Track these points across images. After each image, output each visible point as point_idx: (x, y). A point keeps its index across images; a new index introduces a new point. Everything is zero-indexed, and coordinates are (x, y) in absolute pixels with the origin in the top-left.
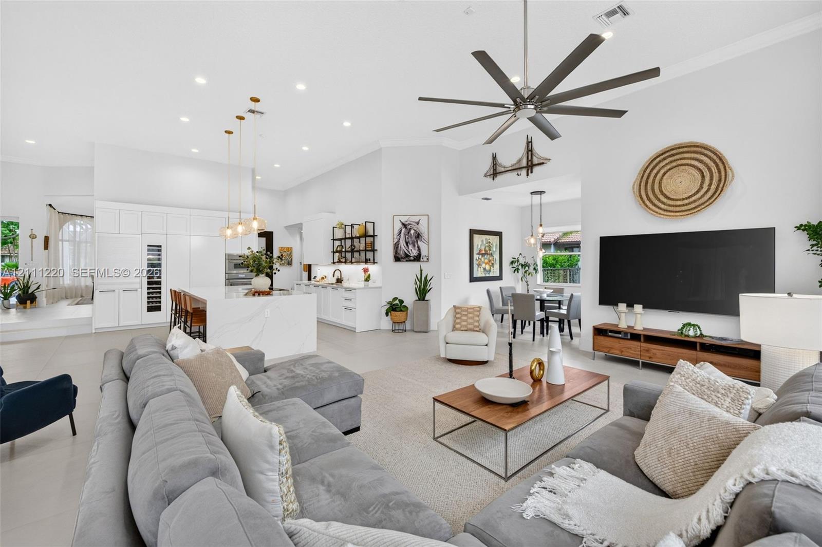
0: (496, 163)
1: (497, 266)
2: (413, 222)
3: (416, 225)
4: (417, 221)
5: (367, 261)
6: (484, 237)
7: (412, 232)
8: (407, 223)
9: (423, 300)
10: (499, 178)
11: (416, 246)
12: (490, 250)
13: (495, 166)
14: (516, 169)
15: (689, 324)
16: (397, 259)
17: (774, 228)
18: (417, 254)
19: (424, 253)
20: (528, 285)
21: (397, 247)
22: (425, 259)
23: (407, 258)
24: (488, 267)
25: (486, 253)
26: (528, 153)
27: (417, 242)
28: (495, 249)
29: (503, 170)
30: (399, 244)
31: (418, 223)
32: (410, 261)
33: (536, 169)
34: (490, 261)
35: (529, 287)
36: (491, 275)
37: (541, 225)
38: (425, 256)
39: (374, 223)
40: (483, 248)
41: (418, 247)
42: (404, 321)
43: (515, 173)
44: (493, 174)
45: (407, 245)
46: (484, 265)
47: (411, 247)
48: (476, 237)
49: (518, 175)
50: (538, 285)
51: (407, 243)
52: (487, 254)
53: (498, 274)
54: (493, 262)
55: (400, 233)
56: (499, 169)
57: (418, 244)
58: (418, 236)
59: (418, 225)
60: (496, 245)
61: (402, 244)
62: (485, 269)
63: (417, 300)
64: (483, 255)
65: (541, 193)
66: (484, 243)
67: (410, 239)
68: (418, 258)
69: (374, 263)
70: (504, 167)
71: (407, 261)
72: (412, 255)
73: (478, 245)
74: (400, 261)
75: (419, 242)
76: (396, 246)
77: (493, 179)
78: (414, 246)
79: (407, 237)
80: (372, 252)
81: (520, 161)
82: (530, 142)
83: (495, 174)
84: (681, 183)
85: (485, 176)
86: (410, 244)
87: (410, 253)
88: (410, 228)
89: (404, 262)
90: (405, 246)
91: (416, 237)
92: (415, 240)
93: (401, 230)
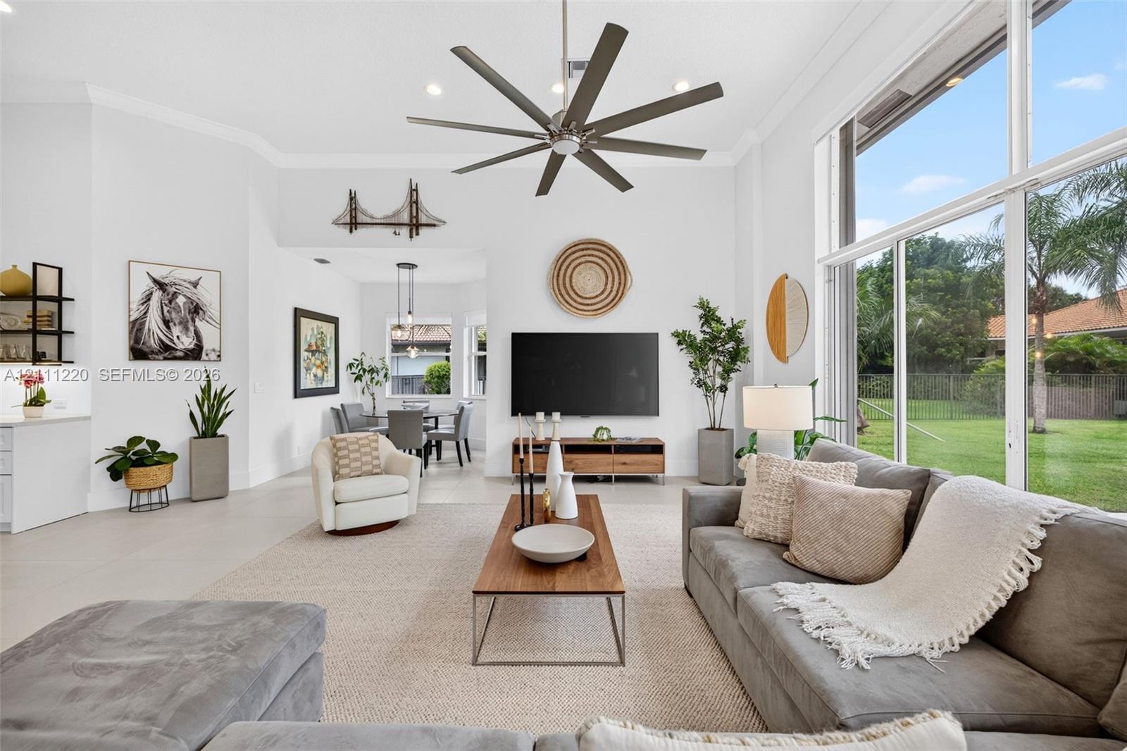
0: (356, 207)
1: (332, 370)
2: (184, 280)
3: (191, 287)
4: (193, 279)
5: (38, 358)
6: (315, 323)
7: (181, 300)
8: (166, 281)
9: (214, 435)
10: (361, 232)
11: (192, 329)
12: (323, 345)
13: (354, 212)
14: (391, 223)
15: (601, 428)
16: (139, 353)
17: (657, 334)
18: (192, 346)
19: (208, 344)
20: (374, 399)
21: (140, 330)
22: (213, 356)
23: (167, 351)
24: (319, 373)
25: (317, 351)
26: (411, 206)
27: (194, 321)
28: (330, 344)
29: (369, 221)
30: (143, 324)
31: (195, 285)
32: (175, 358)
33: (423, 231)
34: (322, 363)
35: (375, 402)
36: (325, 385)
37: (410, 313)
38: (214, 350)
39: (60, 270)
40: (313, 342)
41: (196, 332)
42: (164, 484)
43: (390, 230)
44: (351, 224)
45: (168, 327)
46: (314, 370)
47: (176, 331)
48: (304, 322)
49: (395, 233)
50: (387, 398)
51: (167, 323)
52: (320, 352)
53: (333, 385)
54: (326, 365)
55: (149, 300)
56: (361, 218)
57: (195, 326)
58: (196, 309)
59: (195, 287)
60: (331, 338)
61: (154, 322)
62: (315, 376)
63: (195, 438)
64: (313, 352)
65: (412, 266)
66: (315, 333)
67: (174, 315)
68: (195, 354)
69: (61, 361)
70: (372, 217)
71: (165, 359)
72: (180, 346)
73: (306, 336)
74: (148, 359)
75: (198, 323)
76: (137, 328)
77: (351, 231)
78: (186, 329)
79: (166, 309)
80: (55, 338)
81: (398, 213)
82: (413, 191)
83: (353, 224)
84: (589, 280)
85: (336, 223)
86: (175, 325)
87: (174, 343)
88: (176, 292)
89: (158, 360)
90: (163, 327)
91: (190, 310)
92: (189, 318)
93: (151, 293)
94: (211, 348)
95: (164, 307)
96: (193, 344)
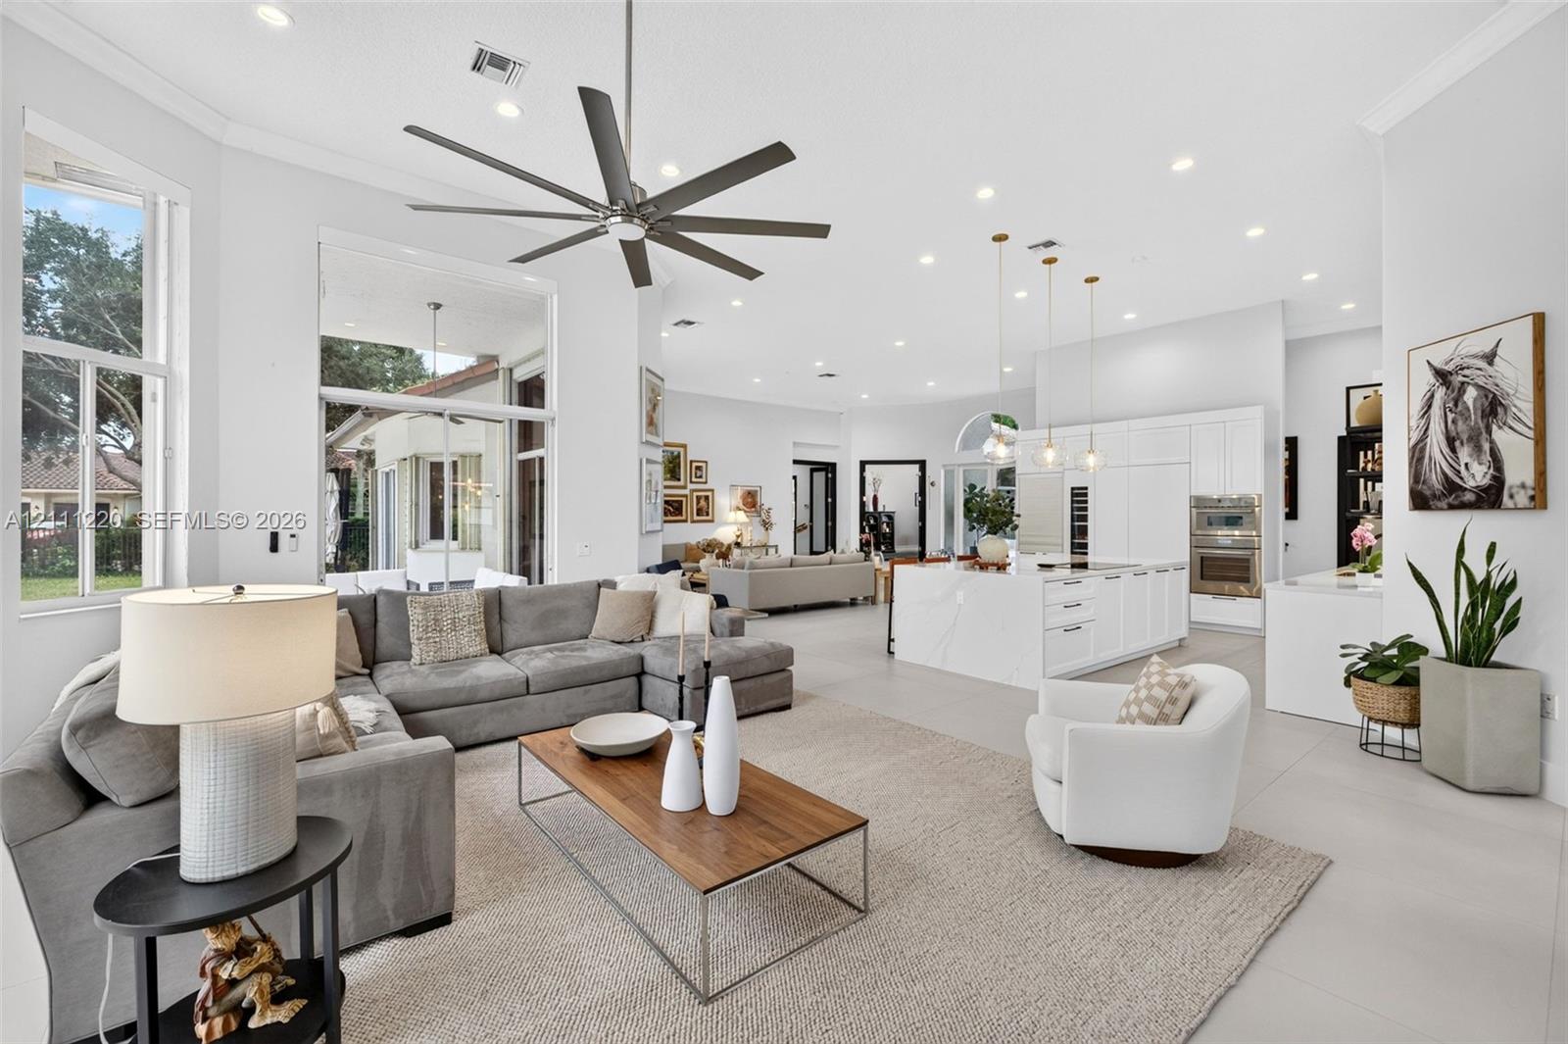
2: (1475, 356)
3: (1482, 364)
7: (1471, 394)
8: (1450, 367)
11: (1486, 446)
16: (1421, 500)
18: (1486, 481)
19: (1516, 473)
21: (1420, 460)
22: (1522, 499)
23: (1453, 495)
27: (1489, 432)
30: (1423, 450)
31: (1491, 359)
32: (1466, 506)
38: (1523, 486)
41: (1495, 454)
45: (1453, 450)
47: (1465, 454)
51: (1451, 441)
55: (1430, 407)
57: (1492, 442)
58: (1493, 408)
61: (1436, 445)
67: (1461, 426)
68: (1493, 495)
71: (1451, 507)
72: (1470, 484)
74: (1430, 508)
75: (1496, 432)
76: (1416, 457)
78: (1478, 448)
79: (1450, 416)
86: (1462, 444)
87: (1461, 478)
88: (1463, 383)
89: (1442, 509)
90: (1446, 450)
91: (1483, 411)
92: (1482, 425)
93: (1432, 396)
94: (1518, 483)
95: (1448, 413)
96: (1488, 476)
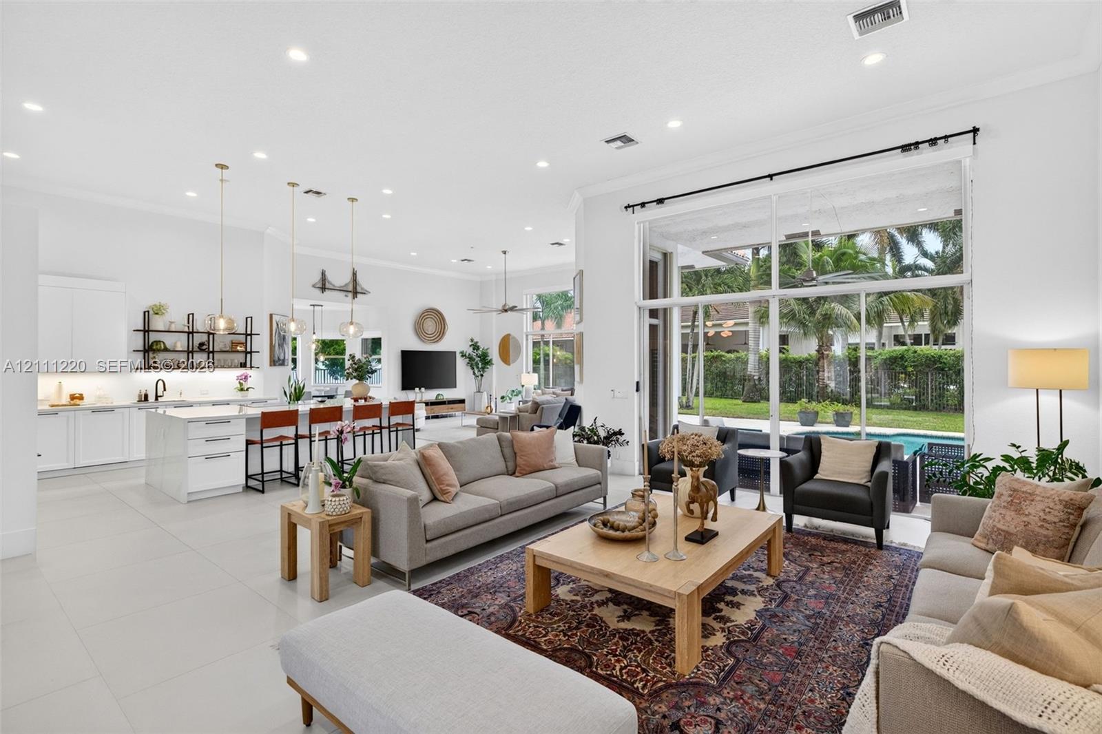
2: (282, 323)
5: (243, 365)
7: (282, 333)
8: (279, 323)
10: (327, 293)
13: (324, 281)
14: (342, 290)
15: (439, 395)
16: (273, 363)
17: (455, 352)
19: (286, 356)
21: (274, 350)
22: (287, 363)
23: (279, 361)
26: (353, 282)
29: (332, 287)
30: (275, 347)
33: (359, 296)
37: (314, 333)
38: (287, 360)
41: (284, 350)
43: (345, 293)
45: (279, 348)
49: (345, 295)
55: (276, 334)
56: (328, 285)
57: (284, 347)
58: (284, 338)
61: (277, 346)
67: (280, 341)
69: (251, 367)
70: (334, 286)
71: (278, 365)
72: (281, 358)
75: (284, 345)
76: (273, 348)
77: (322, 292)
78: (282, 349)
79: (279, 338)
80: (246, 355)
81: (346, 285)
82: (354, 274)
83: (323, 289)
84: (430, 326)
85: (314, 286)
87: (280, 356)
